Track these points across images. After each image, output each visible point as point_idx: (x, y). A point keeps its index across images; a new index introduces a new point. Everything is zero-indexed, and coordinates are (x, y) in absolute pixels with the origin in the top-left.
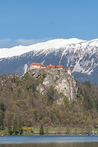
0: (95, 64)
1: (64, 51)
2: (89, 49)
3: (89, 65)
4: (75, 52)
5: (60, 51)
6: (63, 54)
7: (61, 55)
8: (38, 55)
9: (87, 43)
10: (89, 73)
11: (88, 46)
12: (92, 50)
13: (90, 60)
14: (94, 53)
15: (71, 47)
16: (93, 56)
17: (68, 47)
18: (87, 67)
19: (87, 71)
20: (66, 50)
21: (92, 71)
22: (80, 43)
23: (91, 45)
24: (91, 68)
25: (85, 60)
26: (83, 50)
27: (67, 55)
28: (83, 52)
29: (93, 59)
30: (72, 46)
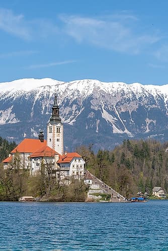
0: (77, 112)
1: (38, 95)
2: (69, 93)
3: (70, 113)
4: (51, 95)
5: (33, 95)
6: (36, 98)
7: (34, 99)
8: (4, 98)
9: (66, 84)
10: (71, 123)
11: (68, 89)
12: (73, 94)
13: (71, 106)
14: (75, 98)
15: (45, 90)
16: (75, 102)
17: (41, 90)
18: (67, 115)
19: (68, 121)
20: (40, 93)
21: (74, 120)
22: (57, 85)
23: (70, 88)
24: (73, 117)
25: (65, 107)
26: (61, 94)
27: (41, 100)
28: (61, 96)
29: (74, 106)
30: (47, 89)
